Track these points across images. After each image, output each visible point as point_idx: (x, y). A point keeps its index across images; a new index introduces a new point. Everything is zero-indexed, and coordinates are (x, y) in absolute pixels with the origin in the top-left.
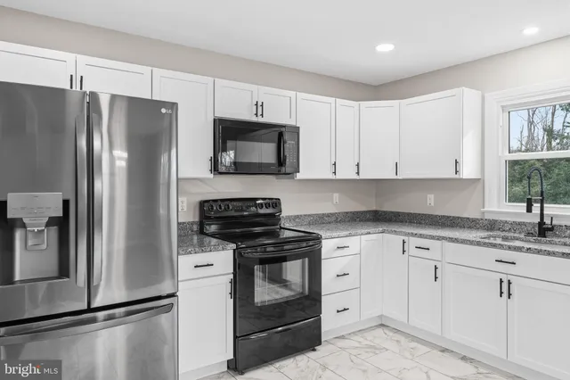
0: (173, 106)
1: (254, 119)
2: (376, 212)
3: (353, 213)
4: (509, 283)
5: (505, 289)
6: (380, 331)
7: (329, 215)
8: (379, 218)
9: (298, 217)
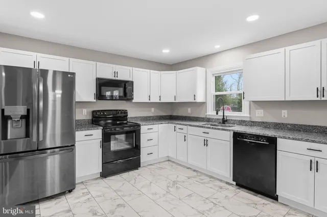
0: (73, 74)
1: (114, 78)
2: (171, 116)
3: (160, 116)
4: (207, 141)
5: (206, 143)
6: (167, 162)
7: (149, 117)
8: (171, 118)
9: (135, 117)
